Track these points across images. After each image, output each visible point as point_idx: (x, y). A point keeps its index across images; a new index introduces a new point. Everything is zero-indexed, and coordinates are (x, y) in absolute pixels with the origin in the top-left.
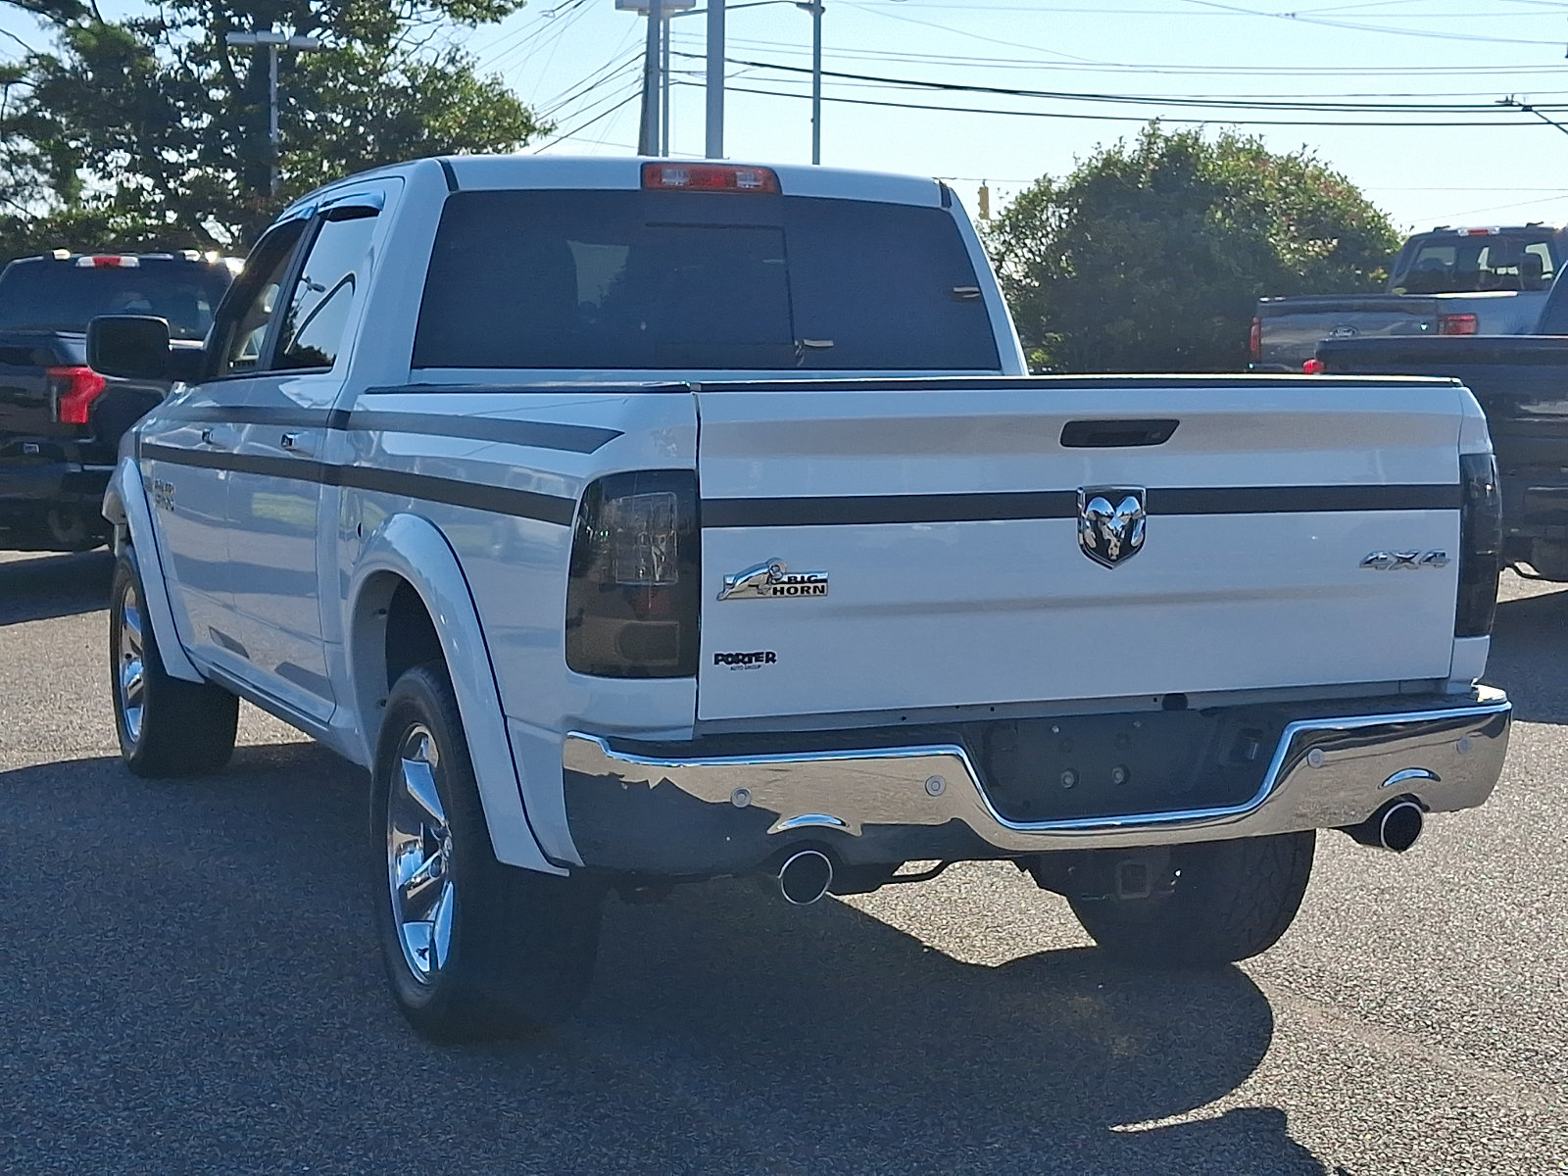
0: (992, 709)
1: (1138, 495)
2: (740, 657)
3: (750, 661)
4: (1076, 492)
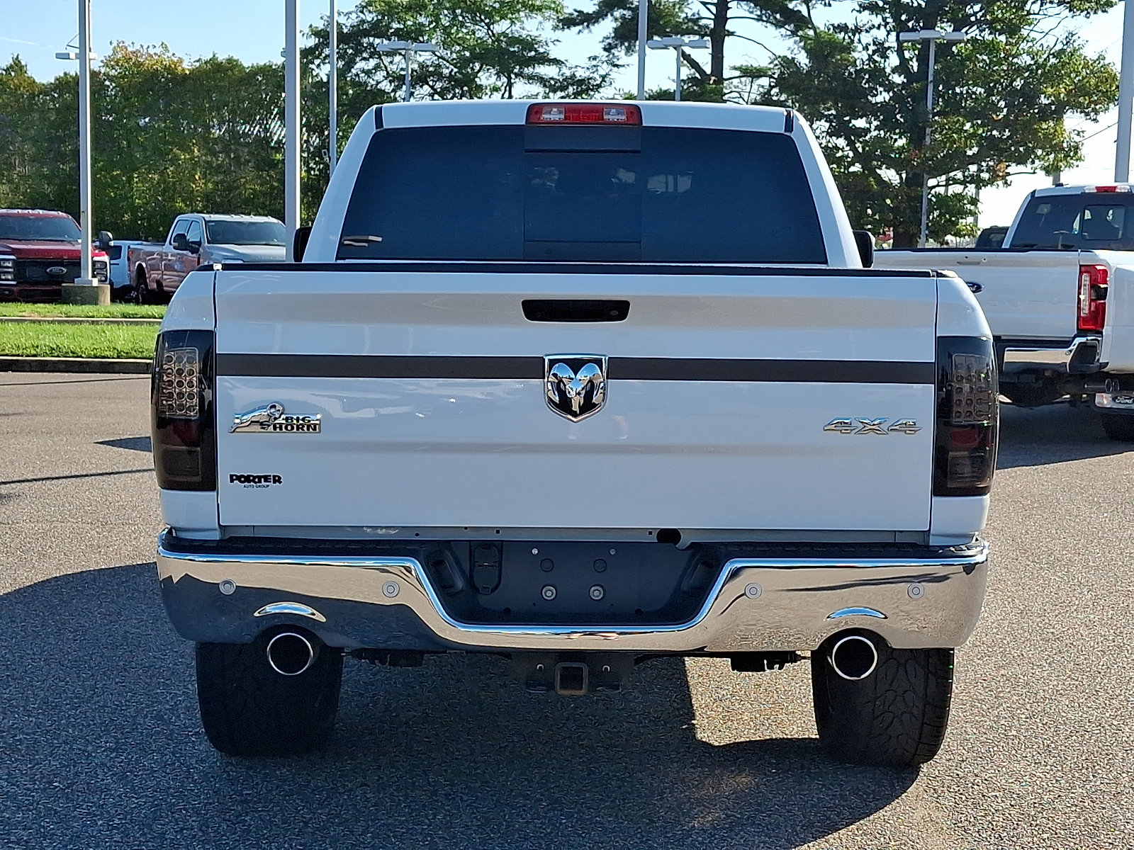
0: (498, 532)
1: (598, 362)
2: (251, 478)
3: (260, 482)
4: (543, 357)
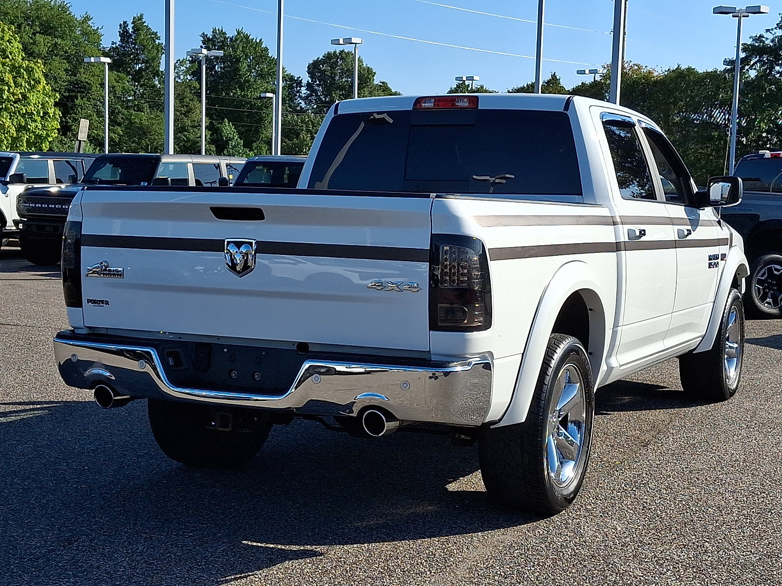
1: (251, 243)
2: (96, 301)
3: (100, 304)
4: (224, 240)
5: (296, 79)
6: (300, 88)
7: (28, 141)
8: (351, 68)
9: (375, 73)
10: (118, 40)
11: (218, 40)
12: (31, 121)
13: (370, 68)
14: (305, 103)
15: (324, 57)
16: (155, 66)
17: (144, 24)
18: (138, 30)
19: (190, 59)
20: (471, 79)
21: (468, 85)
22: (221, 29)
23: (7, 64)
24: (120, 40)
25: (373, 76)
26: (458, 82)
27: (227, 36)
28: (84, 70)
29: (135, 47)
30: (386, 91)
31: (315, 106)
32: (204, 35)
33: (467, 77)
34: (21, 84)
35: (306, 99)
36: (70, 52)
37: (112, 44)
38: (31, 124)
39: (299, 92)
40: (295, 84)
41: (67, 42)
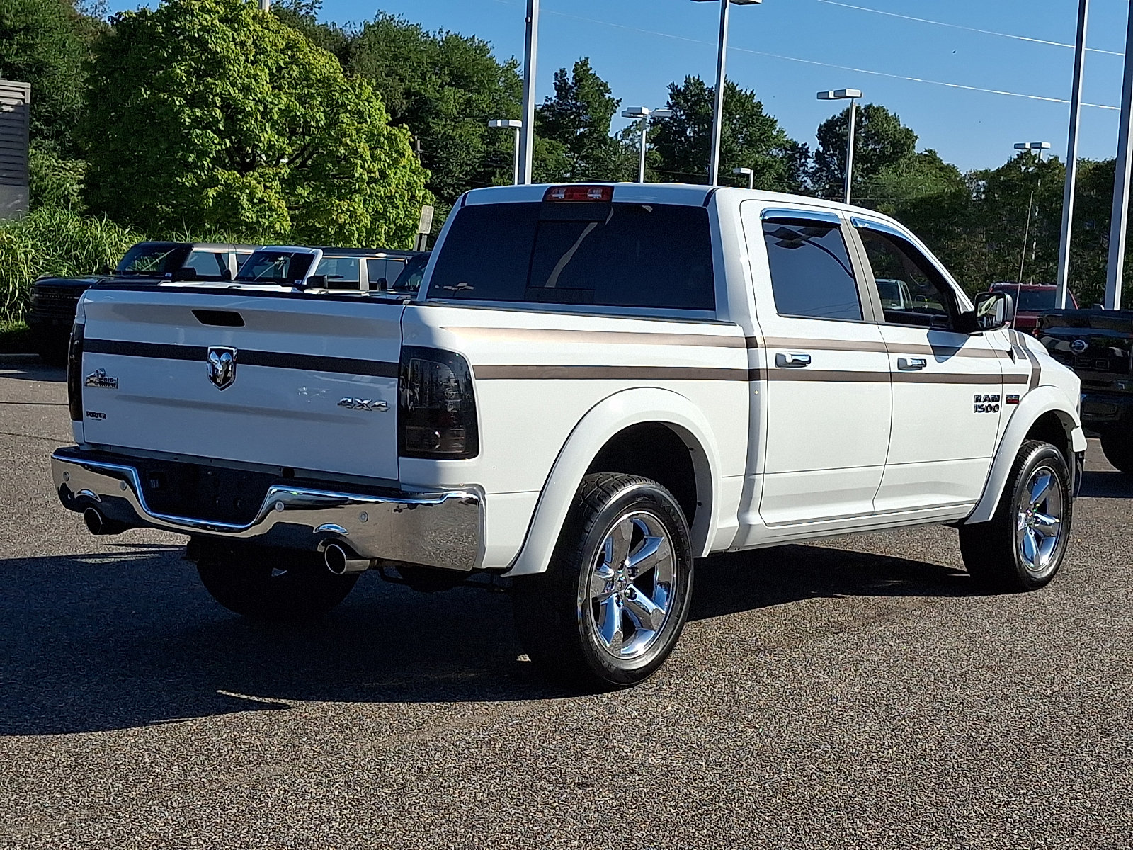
1: (231, 352)
2: (95, 414)
3: (98, 417)
4: (206, 348)
5: (800, 146)
6: (806, 159)
7: (387, 234)
8: (880, 131)
9: (917, 137)
10: (553, 94)
11: (693, 93)
12: (392, 206)
13: (910, 129)
14: (812, 182)
15: (841, 114)
16: (602, 130)
17: (591, 72)
18: (581, 80)
19: (652, 120)
20: (1039, 146)
21: (1036, 155)
22: (696, 78)
23: (362, 131)
24: (555, 95)
25: (914, 141)
26: (1020, 150)
27: (705, 87)
28: (505, 136)
29: (576, 104)
30: (933, 163)
31: (827, 187)
32: (673, 87)
33: (1031, 144)
34: (380, 157)
35: (812, 175)
36: (488, 111)
37: (546, 101)
38: (391, 211)
39: (803, 165)
40: (799, 154)
41: (485, 97)
